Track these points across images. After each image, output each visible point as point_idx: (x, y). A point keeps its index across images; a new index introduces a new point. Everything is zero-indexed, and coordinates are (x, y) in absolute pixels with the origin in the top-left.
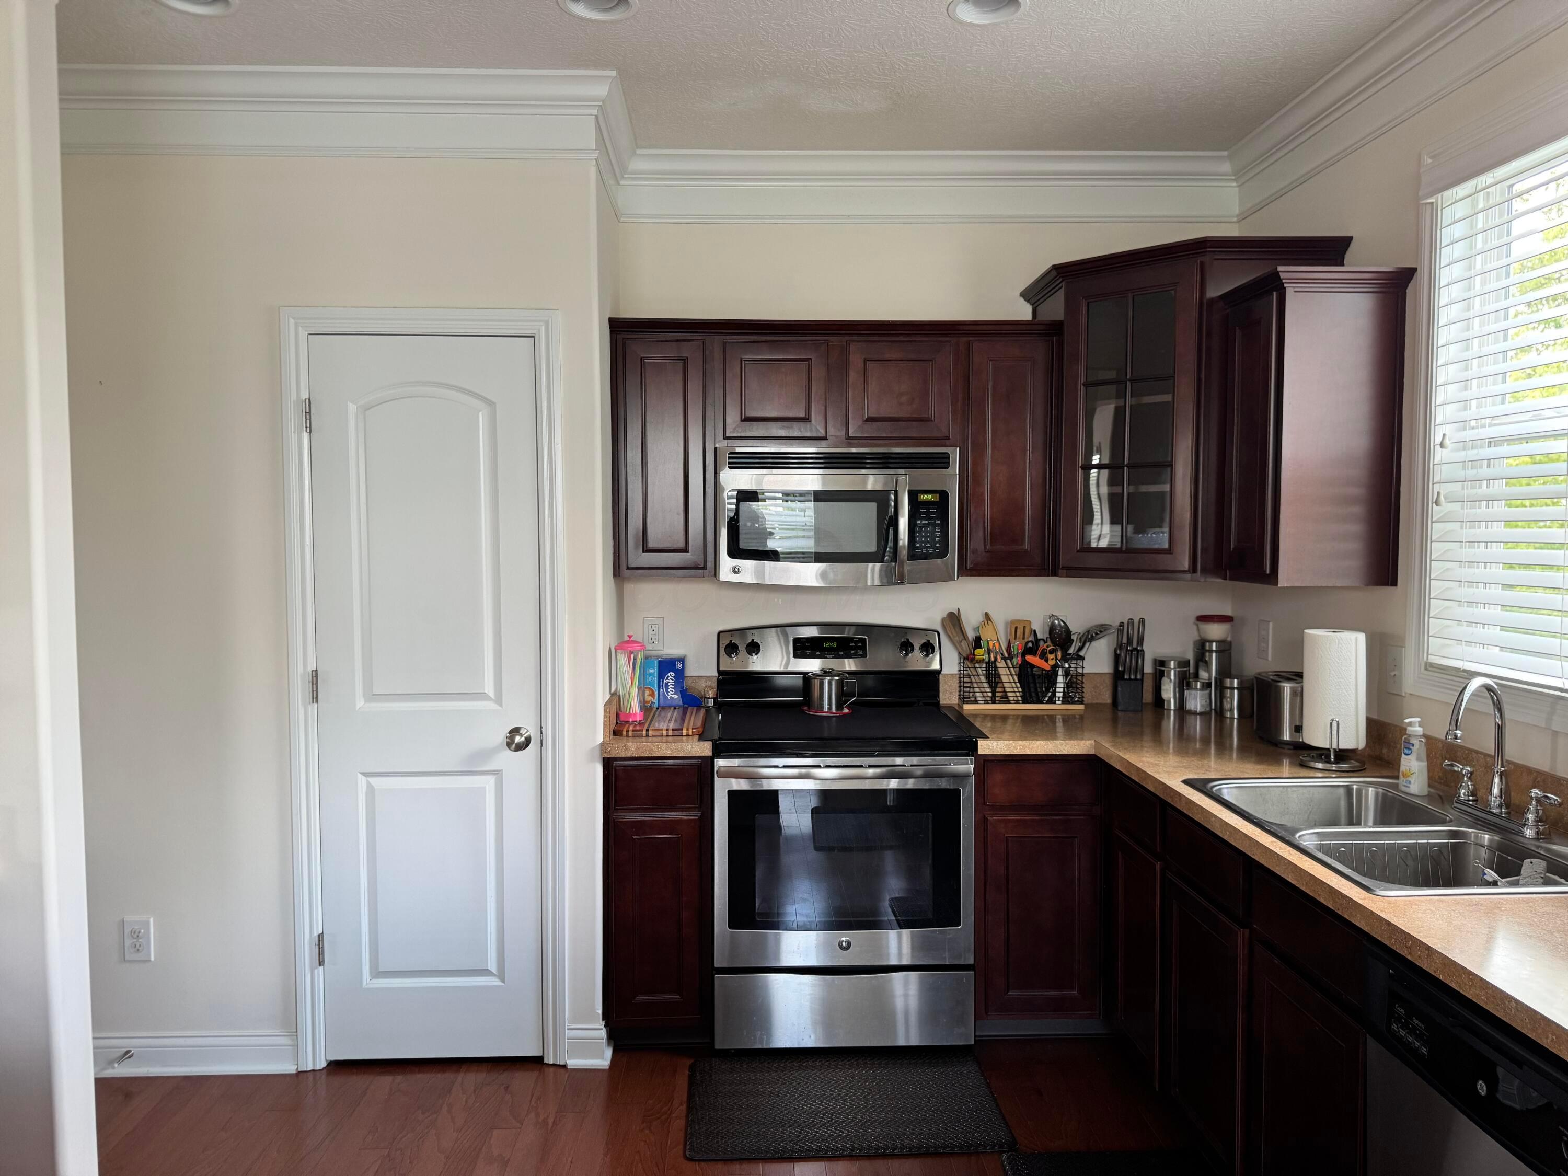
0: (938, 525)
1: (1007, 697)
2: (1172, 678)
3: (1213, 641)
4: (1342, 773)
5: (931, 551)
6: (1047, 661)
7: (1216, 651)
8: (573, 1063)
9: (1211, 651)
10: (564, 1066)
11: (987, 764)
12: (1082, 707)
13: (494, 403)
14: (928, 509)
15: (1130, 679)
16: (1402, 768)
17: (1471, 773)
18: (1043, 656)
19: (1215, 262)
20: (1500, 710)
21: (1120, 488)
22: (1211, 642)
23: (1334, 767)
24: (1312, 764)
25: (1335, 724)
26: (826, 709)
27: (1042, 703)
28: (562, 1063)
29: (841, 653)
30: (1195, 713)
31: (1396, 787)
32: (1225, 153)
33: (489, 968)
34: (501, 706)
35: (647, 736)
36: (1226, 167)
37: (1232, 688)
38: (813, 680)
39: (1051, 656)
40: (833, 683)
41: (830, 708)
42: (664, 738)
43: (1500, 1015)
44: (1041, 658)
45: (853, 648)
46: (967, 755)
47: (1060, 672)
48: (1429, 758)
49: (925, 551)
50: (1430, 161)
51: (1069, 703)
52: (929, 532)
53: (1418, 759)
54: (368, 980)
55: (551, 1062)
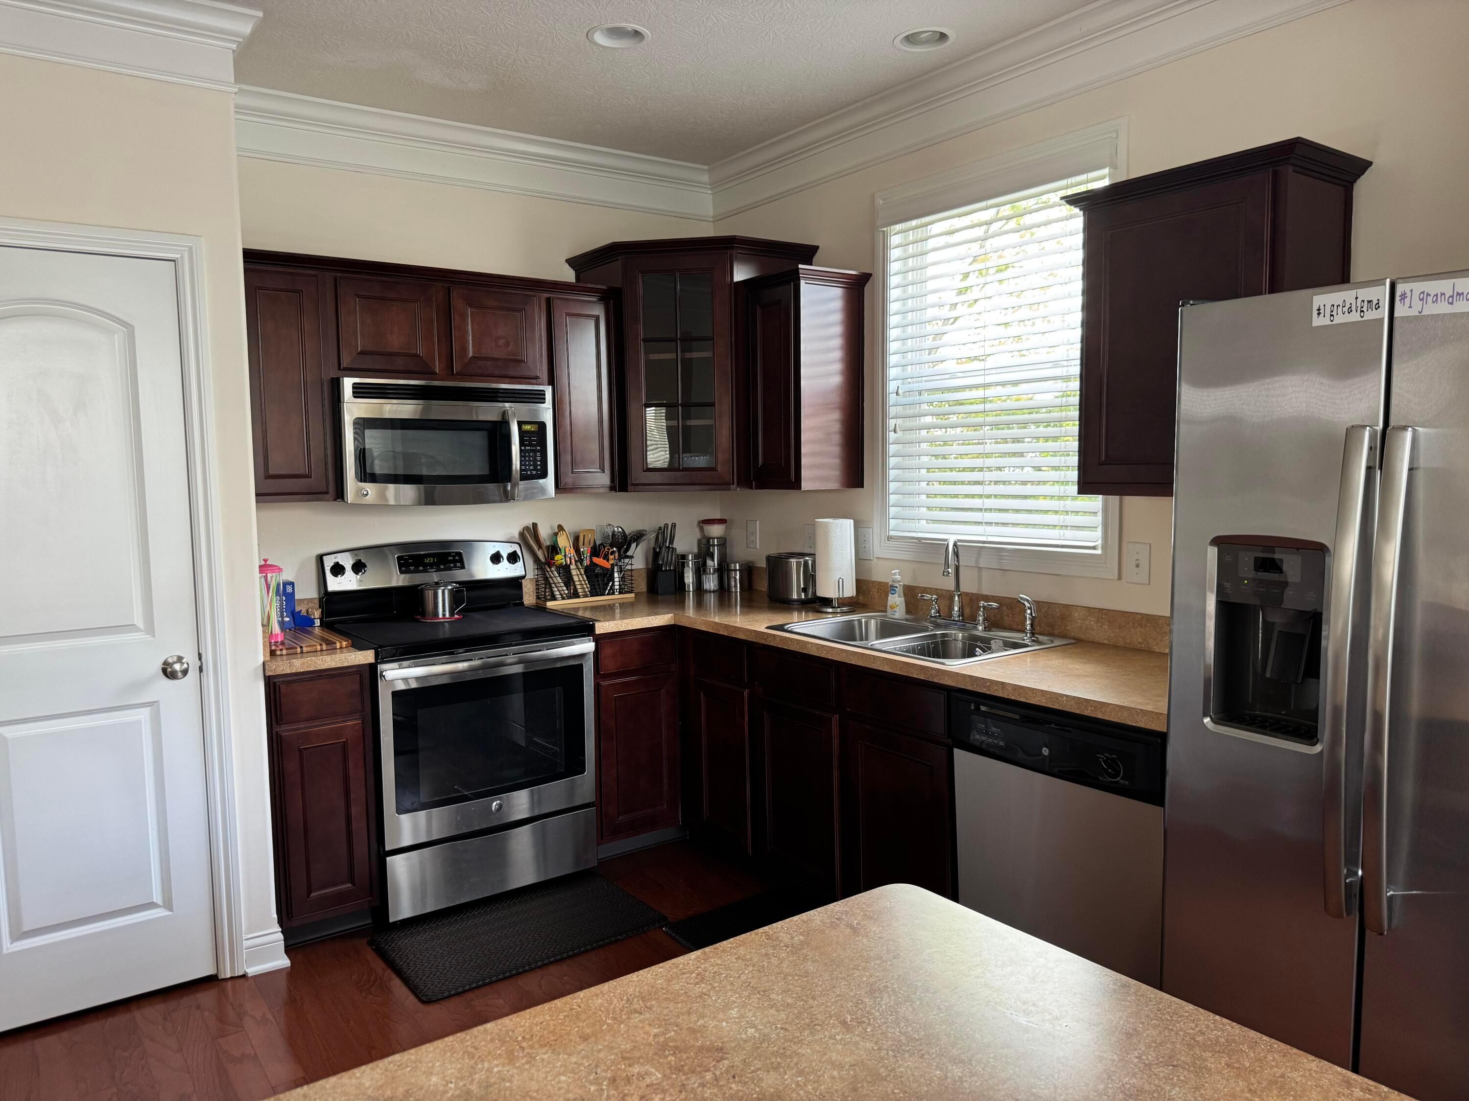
0: (538, 451)
1: (578, 593)
2: (690, 566)
3: (715, 538)
4: (843, 613)
5: (534, 472)
6: (608, 561)
7: (717, 545)
8: (252, 971)
9: (714, 545)
10: (244, 976)
11: (600, 640)
12: (633, 595)
13: (132, 326)
14: (530, 437)
15: (666, 570)
16: (890, 603)
17: (937, 599)
18: (606, 558)
19: (739, 255)
20: (957, 557)
21: (676, 422)
22: (713, 539)
23: (839, 610)
24: (825, 610)
25: (841, 580)
26: (441, 616)
27: (604, 595)
28: (240, 974)
29: (442, 567)
30: (710, 592)
31: (885, 616)
32: (706, 167)
33: (155, 901)
34: (154, 636)
35: (302, 652)
36: (705, 178)
37: (735, 570)
38: (427, 591)
39: (611, 557)
40: (446, 592)
41: (444, 615)
42: (319, 653)
43: (1056, 707)
44: (604, 559)
45: (451, 562)
46: (588, 636)
47: (616, 569)
48: (905, 595)
49: (529, 473)
50: (881, 202)
51: (622, 593)
52: (532, 457)
53: (899, 597)
54: (8, 945)
55: (229, 976)
